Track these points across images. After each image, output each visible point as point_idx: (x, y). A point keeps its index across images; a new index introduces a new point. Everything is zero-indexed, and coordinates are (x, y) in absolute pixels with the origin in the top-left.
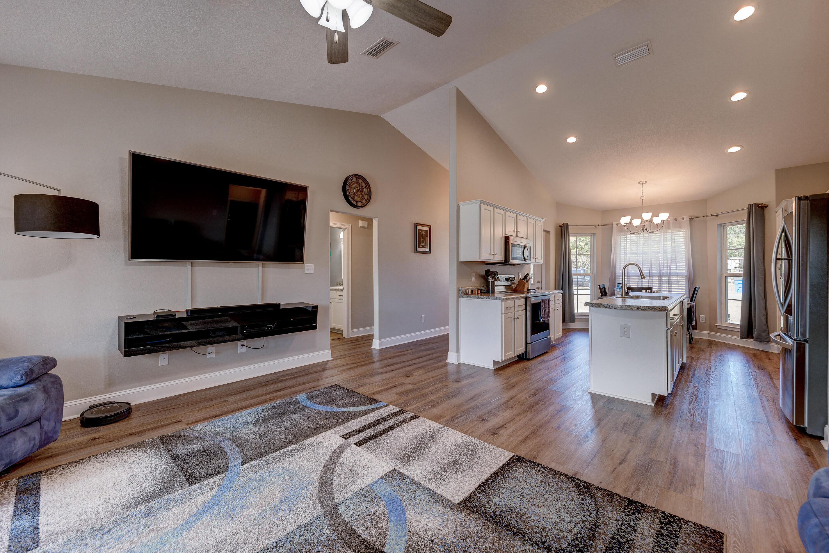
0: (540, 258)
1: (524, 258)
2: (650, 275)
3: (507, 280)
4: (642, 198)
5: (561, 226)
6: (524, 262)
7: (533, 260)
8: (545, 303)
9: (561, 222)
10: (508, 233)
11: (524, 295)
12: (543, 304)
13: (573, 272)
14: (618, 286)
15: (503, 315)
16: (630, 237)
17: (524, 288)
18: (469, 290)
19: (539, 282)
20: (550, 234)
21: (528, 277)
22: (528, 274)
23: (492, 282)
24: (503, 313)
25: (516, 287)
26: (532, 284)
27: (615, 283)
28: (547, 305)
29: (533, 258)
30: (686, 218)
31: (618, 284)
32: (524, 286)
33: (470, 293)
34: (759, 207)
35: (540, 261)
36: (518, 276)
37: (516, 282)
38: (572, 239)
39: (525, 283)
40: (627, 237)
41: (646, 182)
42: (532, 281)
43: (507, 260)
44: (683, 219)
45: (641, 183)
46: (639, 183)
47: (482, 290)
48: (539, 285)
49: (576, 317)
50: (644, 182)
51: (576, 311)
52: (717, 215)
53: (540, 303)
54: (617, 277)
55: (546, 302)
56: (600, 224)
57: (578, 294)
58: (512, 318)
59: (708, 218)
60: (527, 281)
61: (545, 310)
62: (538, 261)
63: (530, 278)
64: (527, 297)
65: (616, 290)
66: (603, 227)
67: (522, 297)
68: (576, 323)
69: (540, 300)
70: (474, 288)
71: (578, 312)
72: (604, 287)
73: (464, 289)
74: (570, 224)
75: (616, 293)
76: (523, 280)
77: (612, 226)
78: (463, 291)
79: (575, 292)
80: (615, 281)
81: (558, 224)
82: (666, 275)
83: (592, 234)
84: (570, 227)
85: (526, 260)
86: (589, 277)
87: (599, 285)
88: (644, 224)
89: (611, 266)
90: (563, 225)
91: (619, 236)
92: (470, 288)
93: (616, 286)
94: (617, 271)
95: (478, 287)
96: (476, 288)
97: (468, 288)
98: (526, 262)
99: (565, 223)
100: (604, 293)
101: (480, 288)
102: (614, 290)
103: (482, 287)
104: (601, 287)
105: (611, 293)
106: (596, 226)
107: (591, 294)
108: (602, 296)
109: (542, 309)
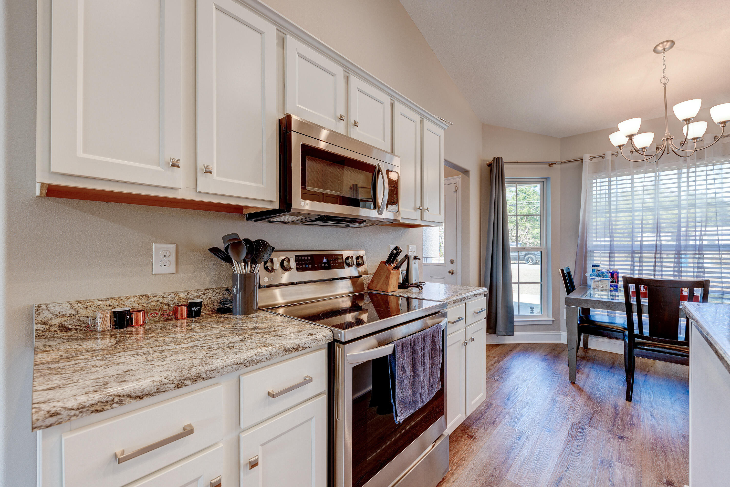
2: (658, 249)
4: (664, 80)
5: (490, 165)
8: (414, 353)
9: (490, 159)
13: (512, 245)
14: (593, 271)
17: (387, 285)
19: (452, 262)
20: (469, 176)
23: (242, 276)
25: (371, 281)
27: (585, 264)
28: (424, 353)
29: (415, 209)
31: (593, 266)
32: (388, 278)
38: (510, 192)
40: (610, 181)
41: (673, 42)
45: (660, 48)
46: (655, 50)
48: (452, 267)
49: (515, 324)
50: (668, 45)
54: (589, 254)
56: (559, 160)
57: (519, 283)
60: (398, 267)
64: (335, 341)
65: (591, 278)
66: (564, 165)
67: (300, 349)
68: (516, 333)
69: (392, 346)
70: (158, 301)
71: (520, 314)
72: (569, 273)
73: (64, 313)
74: (504, 160)
75: (589, 282)
76: (387, 264)
77: (582, 162)
78: (56, 321)
79: (514, 279)
80: (586, 260)
81: (484, 161)
82: (693, 251)
83: (543, 180)
84: (506, 166)
85: (379, 208)
86: (539, 252)
87: (562, 270)
88: (669, 137)
89: (580, 234)
90: (494, 162)
91: (594, 181)
92: (125, 302)
93: (589, 269)
94: (589, 243)
95: (191, 295)
96: (169, 301)
97: (108, 303)
98: (381, 216)
99: (497, 158)
100: (570, 287)
101: (201, 296)
102: (585, 279)
103: (217, 292)
104: (565, 272)
105: (580, 283)
106: (551, 165)
107: (541, 283)
108: (569, 292)
109: (399, 377)
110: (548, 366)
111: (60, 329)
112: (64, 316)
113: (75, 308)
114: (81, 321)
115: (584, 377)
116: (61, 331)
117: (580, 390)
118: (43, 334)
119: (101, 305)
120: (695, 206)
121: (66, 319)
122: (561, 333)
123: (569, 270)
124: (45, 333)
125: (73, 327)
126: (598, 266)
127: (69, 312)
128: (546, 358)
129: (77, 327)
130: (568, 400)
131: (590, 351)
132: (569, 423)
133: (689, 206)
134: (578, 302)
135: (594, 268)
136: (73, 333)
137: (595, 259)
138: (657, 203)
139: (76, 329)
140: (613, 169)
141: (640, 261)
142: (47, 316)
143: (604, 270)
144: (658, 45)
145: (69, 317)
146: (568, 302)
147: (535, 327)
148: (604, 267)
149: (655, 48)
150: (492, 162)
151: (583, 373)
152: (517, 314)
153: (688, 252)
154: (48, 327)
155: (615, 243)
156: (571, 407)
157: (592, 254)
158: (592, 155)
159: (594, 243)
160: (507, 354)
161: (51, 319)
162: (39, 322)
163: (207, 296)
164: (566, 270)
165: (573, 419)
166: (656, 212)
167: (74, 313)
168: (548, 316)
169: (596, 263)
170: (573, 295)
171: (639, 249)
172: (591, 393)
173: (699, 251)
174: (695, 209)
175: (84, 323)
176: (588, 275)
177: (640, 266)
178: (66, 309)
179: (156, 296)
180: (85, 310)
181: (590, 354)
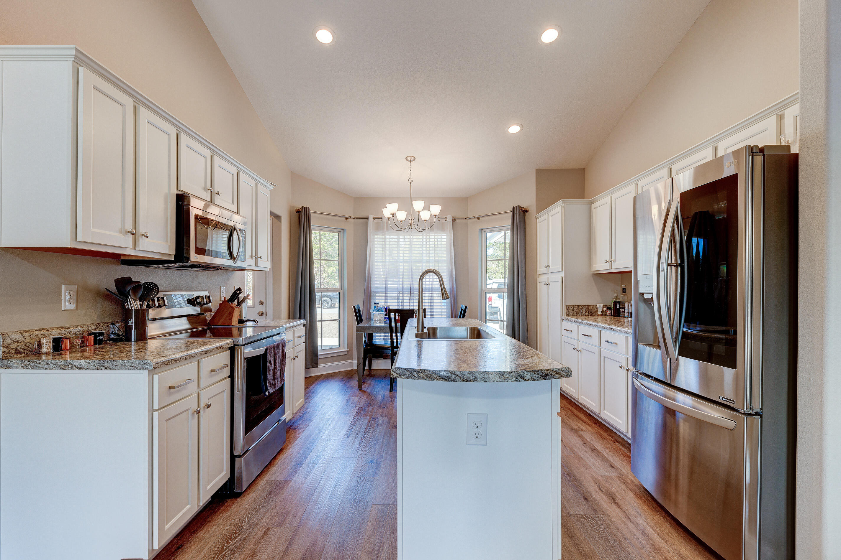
0: (264, 258)
1: (231, 254)
2: (412, 290)
3: (192, 302)
4: (410, 181)
5: (298, 212)
6: (230, 263)
7: (249, 262)
8: (275, 354)
9: (299, 206)
10: (185, 188)
11: (228, 342)
12: (270, 357)
13: (317, 286)
14: (375, 307)
15: (156, 414)
16: (389, 238)
17: (230, 319)
18: (44, 341)
19: (261, 304)
20: (280, 221)
21: (241, 296)
22: (239, 289)
23: (137, 311)
24: (156, 407)
25: (214, 317)
26: (249, 307)
27: (370, 303)
28: (279, 355)
29: (252, 257)
30: (450, 219)
31: (375, 303)
32: (231, 314)
33: (47, 347)
34: (522, 210)
35: (266, 264)
36: (218, 294)
37: (214, 306)
38: (314, 234)
39: (233, 309)
40: (385, 238)
41: (415, 157)
42: (249, 302)
43: (184, 255)
44: (446, 219)
45: (409, 158)
46: (406, 159)
47: (101, 334)
49: (319, 357)
50: (413, 159)
51: (319, 344)
52: (478, 218)
53: (264, 355)
54: (372, 294)
55: (277, 351)
56: (352, 216)
57: (322, 321)
58: (191, 412)
59: (469, 221)
60: (239, 304)
61: (275, 368)
62: (260, 263)
63: (245, 298)
64: (235, 345)
65: (373, 312)
66: (356, 220)
67: (222, 348)
68: (320, 366)
69: (264, 349)
70: (71, 332)
71: (323, 349)
72: (359, 310)
73: (18, 340)
74: (311, 210)
75: (373, 317)
76: (230, 302)
77: (368, 220)
78: (13, 346)
79: (319, 318)
80: (370, 299)
81: (293, 207)
82: (428, 291)
83: (341, 230)
84: (312, 215)
85: (234, 259)
86: (338, 293)
87: (354, 307)
88: (412, 219)
89: (366, 278)
90: (302, 210)
91: (376, 236)
92: (52, 332)
93: (373, 307)
94: (373, 286)
95: (90, 327)
96: (78, 332)
97: (42, 332)
98: (236, 265)
99: (305, 208)
100: (359, 319)
101: (96, 328)
102: (370, 313)
103: (106, 326)
104: (356, 309)
105: (367, 317)
106: (347, 218)
107: (339, 320)
108: (358, 323)
109: (268, 367)
110: (344, 384)
111: (15, 352)
112: (18, 342)
113: (24, 335)
114: (27, 346)
115: (367, 385)
116: (16, 354)
117: (364, 392)
118: (6, 355)
119: (38, 334)
120: (429, 261)
121: (19, 344)
122: (354, 361)
123: (359, 308)
124: (7, 355)
125: (22, 351)
126: (378, 304)
127: (20, 339)
128: (343, 379)
129: (25, 351)
130: (357, 399)
131: (373, 371)
132: (357, 408)
133: (426, 261)
134: (364, 329)
135: (375, 305)
136: (23, 355)
137: (377, 298)
138: (411, 258)
139: (24, 353)
140: (387, 230)
141: (402, 299)
142: (9, 342)
143: (381, 307)
144: (408, 156)
145: (20, 342)
146: (358, 330)
147: (335, 358)
148: (382, 304)
149: (407, 157)
150: (300, 210)
151: (367, 384)
152: (321, 349)
153: (426, 292)
154: (9, 350)
155: (389, 286)
156: (359, 401)
157: (374, 294)
158: (375, 217)
159: (376, 285)
160: (313, 382)
161: (11, 344)
162: (4, 346)
163: (100, 328)
164: (357, 308)
165: (359, 406)
166: (411, 264)
167: (23, 340)
168: (344, 348)
169: (377, 301)
170: (361, 325)
171: (401, 290)
172: (371, 392)
173: (431, 292)
174: (429, 263)
175: (28, 348)
176: (371, 311)
177: (402, 303)
178: (18, 337)
179: (69, 328)
180: (29, 337)
181: (373, 373)
